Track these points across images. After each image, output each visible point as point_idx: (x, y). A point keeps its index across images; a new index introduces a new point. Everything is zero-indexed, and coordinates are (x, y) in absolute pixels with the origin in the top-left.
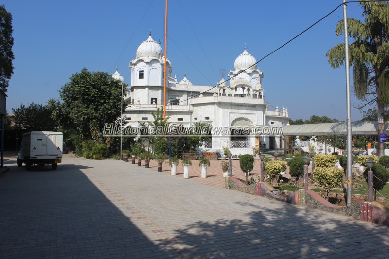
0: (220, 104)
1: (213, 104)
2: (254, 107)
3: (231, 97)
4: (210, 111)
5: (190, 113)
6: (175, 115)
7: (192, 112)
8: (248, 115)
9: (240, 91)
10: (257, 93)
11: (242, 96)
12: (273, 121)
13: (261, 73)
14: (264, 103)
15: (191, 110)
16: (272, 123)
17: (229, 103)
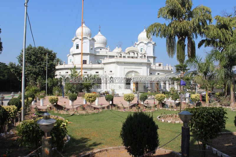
0: (118, 63)
1: (114, 63)
2: (141, 64)
3: (125, 59)
4: (113, 67)
5: (103, 69)
6: (94, 70)
7: (103, 68)
8: (137, 69)
9: (132, 55)
10: (143, 56)
11: (132, 57)
12: (159, 73)
13: (154, 43)
14: (147, 61)
15: (103, 67)
16: (158, 74)
17: (124, 62)
